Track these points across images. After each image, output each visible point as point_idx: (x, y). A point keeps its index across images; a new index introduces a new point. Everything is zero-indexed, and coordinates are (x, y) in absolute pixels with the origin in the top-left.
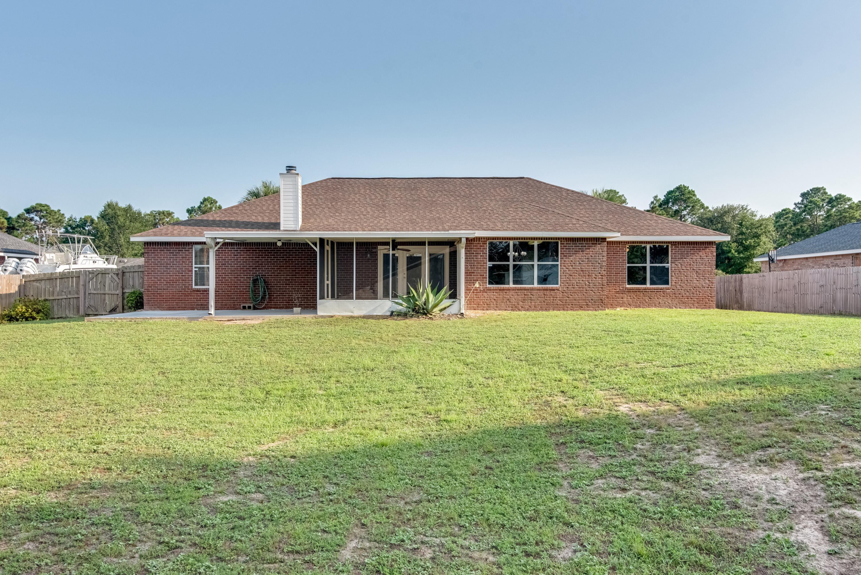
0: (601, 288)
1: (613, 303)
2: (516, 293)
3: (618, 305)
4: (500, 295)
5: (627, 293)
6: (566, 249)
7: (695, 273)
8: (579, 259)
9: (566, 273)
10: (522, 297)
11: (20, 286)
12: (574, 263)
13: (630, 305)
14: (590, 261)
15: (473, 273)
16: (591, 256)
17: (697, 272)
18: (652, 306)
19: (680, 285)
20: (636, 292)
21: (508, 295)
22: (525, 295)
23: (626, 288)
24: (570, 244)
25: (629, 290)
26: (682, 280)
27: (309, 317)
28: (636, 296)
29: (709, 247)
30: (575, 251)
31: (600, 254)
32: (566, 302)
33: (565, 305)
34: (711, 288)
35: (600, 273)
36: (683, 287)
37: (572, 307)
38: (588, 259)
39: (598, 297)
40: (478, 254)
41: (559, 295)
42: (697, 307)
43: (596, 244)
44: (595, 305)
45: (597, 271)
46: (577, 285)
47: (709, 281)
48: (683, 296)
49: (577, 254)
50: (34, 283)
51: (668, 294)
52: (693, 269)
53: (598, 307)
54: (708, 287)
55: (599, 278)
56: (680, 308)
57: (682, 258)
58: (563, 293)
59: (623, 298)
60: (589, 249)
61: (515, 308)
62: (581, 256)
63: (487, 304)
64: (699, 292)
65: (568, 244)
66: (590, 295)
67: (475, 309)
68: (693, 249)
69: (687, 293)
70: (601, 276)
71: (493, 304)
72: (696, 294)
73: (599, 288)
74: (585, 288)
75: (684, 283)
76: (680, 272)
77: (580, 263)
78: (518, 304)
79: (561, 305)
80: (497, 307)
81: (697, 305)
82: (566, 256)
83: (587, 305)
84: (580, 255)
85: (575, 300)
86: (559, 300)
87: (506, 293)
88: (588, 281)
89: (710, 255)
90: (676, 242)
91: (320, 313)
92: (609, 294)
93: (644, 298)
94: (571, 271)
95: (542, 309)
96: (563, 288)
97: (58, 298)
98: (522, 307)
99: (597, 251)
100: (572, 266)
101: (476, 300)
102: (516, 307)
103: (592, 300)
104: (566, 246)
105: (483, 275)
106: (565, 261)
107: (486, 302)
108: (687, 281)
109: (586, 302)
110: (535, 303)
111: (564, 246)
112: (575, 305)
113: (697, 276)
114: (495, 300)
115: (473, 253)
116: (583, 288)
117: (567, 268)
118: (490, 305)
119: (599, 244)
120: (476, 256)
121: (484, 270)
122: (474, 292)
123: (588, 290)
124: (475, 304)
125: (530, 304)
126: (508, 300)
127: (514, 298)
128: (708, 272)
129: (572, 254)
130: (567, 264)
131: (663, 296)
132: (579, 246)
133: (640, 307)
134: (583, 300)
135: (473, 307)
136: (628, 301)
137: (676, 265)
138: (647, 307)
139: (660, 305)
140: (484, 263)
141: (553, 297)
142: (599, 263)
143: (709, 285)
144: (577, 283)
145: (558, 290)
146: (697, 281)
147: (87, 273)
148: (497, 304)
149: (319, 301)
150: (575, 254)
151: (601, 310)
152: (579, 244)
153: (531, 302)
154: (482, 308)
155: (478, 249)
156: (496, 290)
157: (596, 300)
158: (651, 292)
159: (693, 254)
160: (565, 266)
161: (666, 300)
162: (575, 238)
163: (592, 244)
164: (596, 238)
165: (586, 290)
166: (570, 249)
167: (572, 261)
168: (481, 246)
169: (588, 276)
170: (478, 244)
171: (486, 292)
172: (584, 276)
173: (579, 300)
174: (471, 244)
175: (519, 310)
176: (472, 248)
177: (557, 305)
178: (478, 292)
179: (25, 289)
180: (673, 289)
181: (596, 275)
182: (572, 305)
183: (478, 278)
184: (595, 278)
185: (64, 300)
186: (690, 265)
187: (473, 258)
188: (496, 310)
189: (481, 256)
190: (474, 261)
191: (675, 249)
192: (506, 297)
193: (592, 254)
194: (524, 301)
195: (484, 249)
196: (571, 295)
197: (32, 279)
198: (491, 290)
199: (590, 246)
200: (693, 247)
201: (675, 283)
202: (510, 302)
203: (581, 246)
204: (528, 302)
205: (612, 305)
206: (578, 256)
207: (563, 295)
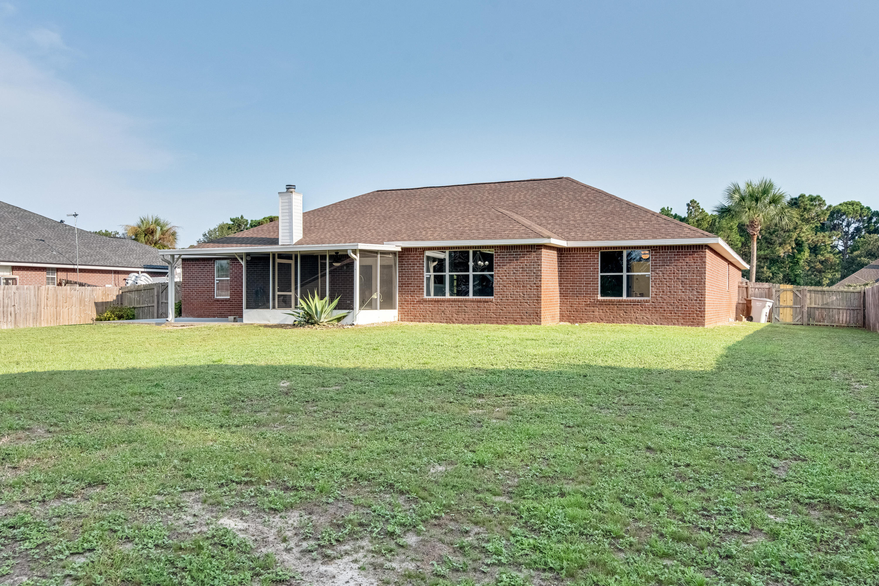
0: (537, 300)
1: (583, 317)
2: (451, 304)
3: (589, 320)
4: (435, 307)
5: (599, 306)
6: (500, 258)
7: (680, 283)
8: (514, 268)
9: (500, 284)
10: (456, 309)
11: (117, 296)
12: (508, 273)
13: (602, 320)
14: (525, 271)
15: (411, 284)
16: (526, 265)
17: (682, 281)
18: (628, 321)
19: (661, 297)
20: (609, 304)
21: (443, 307)
22: (459, 307)
23: (598, 301)
24: (504, 252)
25: (602, 303)
26: (663, 292)
27: (237, 324)
28: (609, 309)
29: (698, 252)
30: (509, 260)
31: (536, 262)
32: (499, 315)
33: (499, 318)
34: (700, 300)
35: (535, 284)
36: (665, 300)
37: (506, 320)
38: (522, 268)
39: (533, 310)
40: (415, 264)
41: (493, 307)
42: (682, 324)
43: (531, 252)
44: (529, 318)
45: (532, 281)
46: (511, 297)
47: (698, 292)
48: (665, 311)
49: (511, 263)
50: (128, 294)
51: (647, 308)
52: (678, 279)
53: (533, 321)
54: (696, 300)
55: (534, 289)
56: (661, 324)
57: (664, 266)
58: (496, 305)
59: (594, 312)
60: (524, 257)
61: (449, 321)
62: (516, 265)
63: (423, 316)
64: (685, 306)
65: (502, 252)
66: (524, 308)
67: (412, 321)
68: (677, 255)
69: (670, 307)
70: (537, 286)
71: (429, 316)
72: (682, 308)
73: (534, 300)
74: (520, 300)
75: (667, 295)
76: (661, 281)
77: (514, 273)
78: (452, 317)
79: (495, 318)
80: (432, 319)
81: (682, 321)
82: (500, 265)
83: (522, 318)
84: (514, 264)
85: (509, 313)
86: (493, 313)
87: (441, 304)
88: (522, 292)
89: (699, 261)
90: (657, 247)
91: (245, 321)
92: (578, 307)
93: (618, 311)
94: (505, 281)
95: (475, 322)
96: (497, 300)
97: (142, 306)
98: (456, 320)
99: (532, 260)
100: (506, 276)
101: (412, 311)
102: (450, 319)
103: (527, 313)
104: (500, 255)
105: (420, 287)
106: (498, 271)
107: (422, 314)
108: (670, 292)
109: (521, 316)
110: (469, 315)
111: (498, 255)
112: (509, 318)
113: (683, 287)
114: (430, 311)
115: (411, 264)
116: (517, 300)
117: (501, 279)
118: (425, 316)
119: (534, 252)
120: (413, 267)
121: (420, 282)
122: (411, 304)
123: (523, 302)
124: (412, 316)
125: (463, 316)
126: (443, 312)
127: (449, 309)
128: (697, 282)
129: (507, 263)
130: (501, 274)
131: (641, 310)
132: (513, 255)
133: (614, 322)
134: (518, 313)
135: (410, 319)
136: (600, 315)
137: (657, 273)
138: (621, 323)
139: (637, 321)
140: (420, 274)
141: (487, 310)
142: (534, 273)
143: (698, 298)
144: (511, 294)
145: (492, 302)
146: (683, 292)
147: (161, 285)
148: (432, 316)
149: (245, 311)
150: (509, 263)
151: (536, 324)
152: (514, 252)
153: (465, 315)
154: (418, 320)
155: (415, 259)
156: (431, 301)
157: (531, 313)
158: (626, 305)
159: (677, 260)
160: (499, 276)
161: (644, 314)
162: (509, 246)
163: (527, 252)
164: (532, 245)
165: (521, 302)
166: (504, 258)
167: (506, 271)
168: (417, 257)
169: (523, 287)
170: (415, 254)
171: (422, 304)
172: (519, 286)
173: (513, 313)
174: (409, 254)
175: (454, 323)
176: (409, 259)
177: (491, 317)
178: (415, 304)
179: (122, 299)
180: (653, 302)
181: (531, 286)
182: (506, 318)
183: (415, 289)
184: (530, 289)
185: (146, 308)
186: (674, 273)
187: (410, 269)
188: (431, 322)
189: (418, 267)
190: (411, 272)
191: (655, 255)
192: (440, 309)
193: (527, 263)
194: (458, 313)
195: (420, 259)
196: (505, 308)
197: (126, 290)
198: (426, 301)
199: (525, 254)
200: (677, 252)
201: (656, 294)
202: (444, 314)
203: (516, 255)
204: (462, 314)
205: (581, 319)
206: (512, 265)
207: (496, 307)
